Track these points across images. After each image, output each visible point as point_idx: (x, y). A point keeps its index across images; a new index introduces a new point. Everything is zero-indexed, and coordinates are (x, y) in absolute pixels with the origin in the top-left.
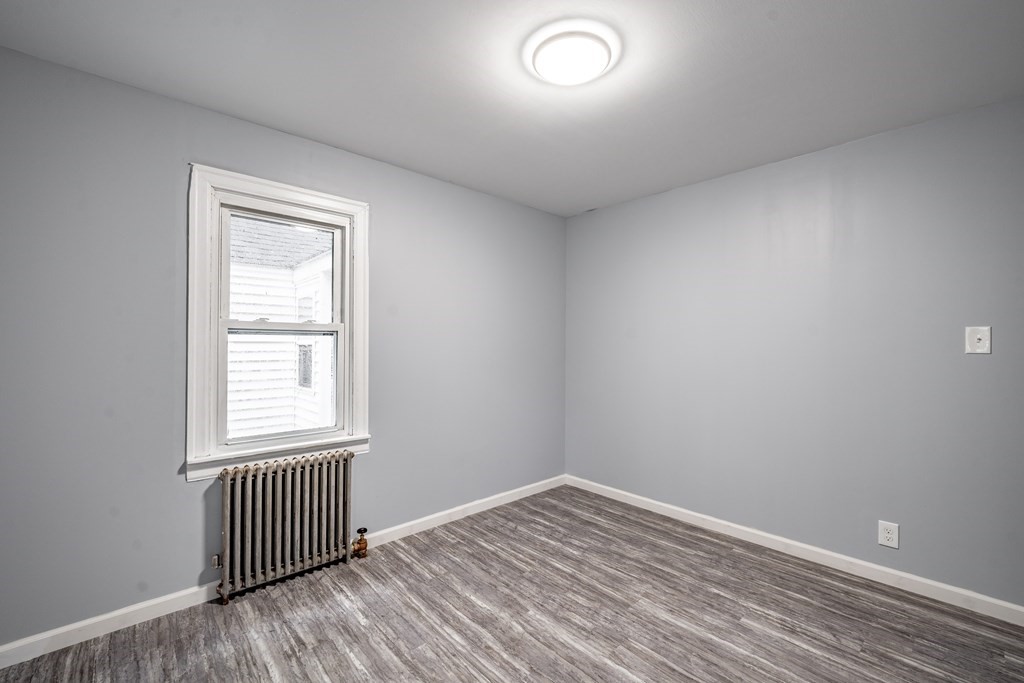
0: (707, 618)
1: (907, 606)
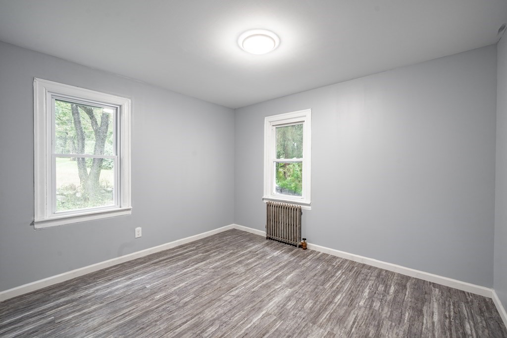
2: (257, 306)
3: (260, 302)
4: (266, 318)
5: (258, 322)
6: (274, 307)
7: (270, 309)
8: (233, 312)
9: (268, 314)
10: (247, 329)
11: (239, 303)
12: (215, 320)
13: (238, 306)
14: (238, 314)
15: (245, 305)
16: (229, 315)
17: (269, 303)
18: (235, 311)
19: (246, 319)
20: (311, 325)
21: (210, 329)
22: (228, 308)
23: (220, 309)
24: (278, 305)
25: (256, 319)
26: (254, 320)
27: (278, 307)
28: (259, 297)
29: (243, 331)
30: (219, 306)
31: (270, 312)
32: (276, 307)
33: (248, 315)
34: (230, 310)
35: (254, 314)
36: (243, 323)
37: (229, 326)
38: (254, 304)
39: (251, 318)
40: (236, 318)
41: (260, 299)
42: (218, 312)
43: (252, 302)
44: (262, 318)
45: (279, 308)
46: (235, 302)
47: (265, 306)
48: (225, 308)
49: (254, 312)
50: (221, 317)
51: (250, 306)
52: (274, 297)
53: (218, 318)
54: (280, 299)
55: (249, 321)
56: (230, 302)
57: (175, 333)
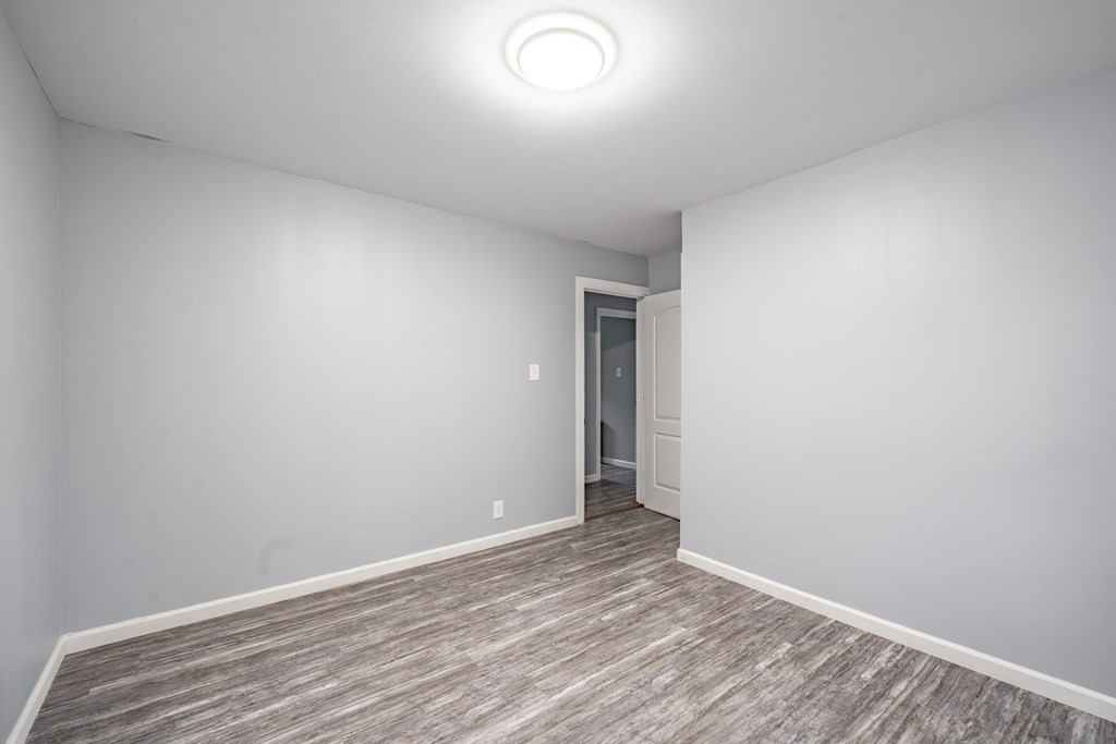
0: (510, 624)
1: (525, 549)
2: (569, 712)
3: (556, 724)
4: (556, 685)
5: (575, 679)
6: (529, 706)
7: (539, 703)
8: (625, 704)
9: (549, 691)
10: (598, 671)
11: (612, 728)
12: (664, 695)
13: (613, 719)
14: (615, 700)
15: (596, 719)
16: (634, 701)
17: (536, 717)
18: (620, 707)
19: (599, 688)
20: (479, 664)
21: (669, 680)
22: (638, 718)
23: (659, 717)
24: (517, 709)
25: (578, 685)
26: (582, 683)
27: (519, 706)
28: (555, 738)
29: (606, 669)
30: (661, 725)
31: (544, 695)
32: (523, 705)
33: (593, 695)
34: (633, 711)
35: (579, 695)
36: (604, 681)
37: (632, 680)
38: (572, 720)
39: (587, 689)
40: (619, 692)
41: (553, 732)
42: (662, 711)
43: (579, 725)
44: (566, 685)
45: (517, 702)
46: (621, 730)
47: (549, 711)
48: (646, 717)
49: (577, 700)
50: (652, 699)
51: (584, 715)
52: (515, 733)
53: (657, 697)
54: (501, 724)
55: (593, 684)
56: (636, 733)
57: (733, 681)
